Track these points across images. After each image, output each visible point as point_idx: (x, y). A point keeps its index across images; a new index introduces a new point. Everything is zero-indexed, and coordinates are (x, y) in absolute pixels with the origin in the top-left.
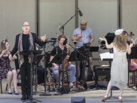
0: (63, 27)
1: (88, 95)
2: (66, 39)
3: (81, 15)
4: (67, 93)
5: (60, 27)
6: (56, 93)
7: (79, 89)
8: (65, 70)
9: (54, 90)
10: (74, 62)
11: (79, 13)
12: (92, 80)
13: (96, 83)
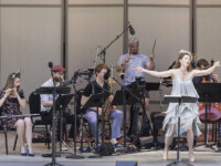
0: (104, 52)
1: (141, 159)
2: (109, 71)
3: (133, 32)
4: (110, 154)
5: (98, 51)
6: (92, 154)
7: (129, 148)
8: (106, 118)
9: (89, 150)
10: (121, 107)
11: (129, 29)
12: (148, 135)
13: (155, 139)
